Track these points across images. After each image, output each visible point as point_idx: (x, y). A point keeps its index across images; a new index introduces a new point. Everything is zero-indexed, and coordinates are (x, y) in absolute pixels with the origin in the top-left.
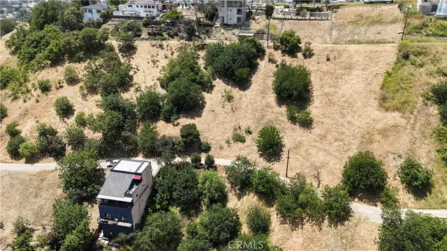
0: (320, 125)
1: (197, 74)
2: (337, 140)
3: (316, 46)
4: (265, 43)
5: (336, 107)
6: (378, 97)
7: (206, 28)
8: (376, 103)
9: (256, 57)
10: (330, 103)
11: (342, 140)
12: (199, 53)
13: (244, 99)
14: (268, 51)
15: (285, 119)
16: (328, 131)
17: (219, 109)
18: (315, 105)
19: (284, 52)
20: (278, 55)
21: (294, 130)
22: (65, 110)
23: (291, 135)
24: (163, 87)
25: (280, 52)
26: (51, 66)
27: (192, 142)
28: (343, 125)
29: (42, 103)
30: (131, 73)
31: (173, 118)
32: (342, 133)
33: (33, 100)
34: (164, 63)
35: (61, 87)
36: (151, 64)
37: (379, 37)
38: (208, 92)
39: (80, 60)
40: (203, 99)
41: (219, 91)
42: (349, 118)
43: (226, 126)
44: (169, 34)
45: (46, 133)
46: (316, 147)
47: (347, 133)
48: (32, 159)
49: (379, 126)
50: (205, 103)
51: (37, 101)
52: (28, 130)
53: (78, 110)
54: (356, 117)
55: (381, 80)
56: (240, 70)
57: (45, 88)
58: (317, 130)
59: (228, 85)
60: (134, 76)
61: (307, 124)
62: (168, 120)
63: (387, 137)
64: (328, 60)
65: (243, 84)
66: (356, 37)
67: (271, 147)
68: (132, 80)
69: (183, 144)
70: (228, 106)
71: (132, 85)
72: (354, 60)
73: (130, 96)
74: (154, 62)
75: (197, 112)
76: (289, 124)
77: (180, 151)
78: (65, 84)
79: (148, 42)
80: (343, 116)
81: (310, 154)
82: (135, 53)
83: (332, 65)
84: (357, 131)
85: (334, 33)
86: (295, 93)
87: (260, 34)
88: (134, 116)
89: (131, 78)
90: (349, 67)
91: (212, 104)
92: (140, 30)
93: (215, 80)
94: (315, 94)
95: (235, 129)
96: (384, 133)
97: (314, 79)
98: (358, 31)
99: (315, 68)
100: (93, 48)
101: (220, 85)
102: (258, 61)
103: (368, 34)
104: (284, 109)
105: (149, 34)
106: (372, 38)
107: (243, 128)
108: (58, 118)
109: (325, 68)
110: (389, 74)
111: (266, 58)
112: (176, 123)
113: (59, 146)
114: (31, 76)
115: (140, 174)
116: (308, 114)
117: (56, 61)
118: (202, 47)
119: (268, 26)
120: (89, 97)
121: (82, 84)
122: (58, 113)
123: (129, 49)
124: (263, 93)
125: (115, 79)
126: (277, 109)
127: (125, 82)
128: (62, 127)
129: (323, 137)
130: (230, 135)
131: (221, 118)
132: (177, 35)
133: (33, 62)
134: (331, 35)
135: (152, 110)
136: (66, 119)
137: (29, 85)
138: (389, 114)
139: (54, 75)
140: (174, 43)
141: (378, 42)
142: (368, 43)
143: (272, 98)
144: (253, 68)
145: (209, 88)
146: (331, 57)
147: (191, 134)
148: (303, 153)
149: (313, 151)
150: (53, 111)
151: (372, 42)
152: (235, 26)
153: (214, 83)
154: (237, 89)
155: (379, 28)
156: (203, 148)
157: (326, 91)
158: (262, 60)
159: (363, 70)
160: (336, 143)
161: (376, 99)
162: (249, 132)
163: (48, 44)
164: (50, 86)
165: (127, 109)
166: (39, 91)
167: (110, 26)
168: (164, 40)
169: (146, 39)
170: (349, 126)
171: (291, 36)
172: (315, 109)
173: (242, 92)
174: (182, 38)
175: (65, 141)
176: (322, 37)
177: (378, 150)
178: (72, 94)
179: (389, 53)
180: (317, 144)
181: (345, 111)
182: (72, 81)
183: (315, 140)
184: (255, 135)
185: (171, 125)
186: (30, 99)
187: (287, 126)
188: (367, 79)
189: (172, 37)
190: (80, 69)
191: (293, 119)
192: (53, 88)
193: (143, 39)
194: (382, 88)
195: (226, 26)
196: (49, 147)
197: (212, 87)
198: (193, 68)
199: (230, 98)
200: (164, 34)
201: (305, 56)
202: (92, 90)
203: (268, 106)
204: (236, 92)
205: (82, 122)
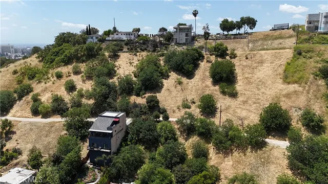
0: (243, 96)
1: (159, 68)
2: (255, 103)
3: (238, 52)
4: (204, 52)
5: (253, 85)
6: (281, 76)
7: (166, 46)
8: (281, 81)
9: (198, 59)
10: (249, 83)
11: (259, 103)
12: (160, 58)
13: (190, 84)
14: (206, 56)
15: (218, 93)
16: (248, 98)
17: (173, 89)
18: (239, 84)
19: (217, 56)
20: (213, 58)
21: (224, 99)
22: (71, 88)
23: (222, 102)
24: (135, 77)
25: (214, 56)
26: (64, 65)
27: (154, 106)
28: (258, 94)
29: (57, 84)
30: (116, 69)
31: (141, 93)
32: (258, 99)
33: (51, 82)
34: (136, 63)
35: (70, 76)
36: (129, 64)
37: (280, 46)
38: (166, 79)
39: (83, 62)
40: (162, 83)
41: (173, 79)
42: (263, 90)
43: (178, 99)
44: (141, 49)
45: (57, 100)
46: (241, 108)
47: (262, 98)
48: (46, 115)
49: (284, 93)
50: (164, 85)
51: (53, 83)
52: (46, 98)
53: (78, 87)
54: (268, 89)
55: (284, 67)
56: (188, 66)
57: (59, 76)
58: (241, 99)
59: (179, 75)
60: (117, 71)
61: (234, 95)
62: (138, 95)
63: (290, 98)
64: (247, 58)
65: (190, 75)
66: (265, 47)
67: (209, 108)
68: (115, 73)
69: (148, 107)
70: (179, 87)
71: (115, 76)
72: (265, 58)
73: (115, 80)
74: (131, 63)
75: (158, 90)
76: (221, 96)
77: (145, 112)
78: (72, 75)
79: (128, 53)
80: (259, 89)
81: (236, 112)
82: (119, 58)
83: (250, 62)
84: (268, 97)
85: (250, 45)
86: (225, 75)
87: (201, 47)
88: (116, 91)
89: (115, 72)
90: (261, 62)
91: (168, 86)
92: (123, 47)
93: (170, 72)
94: (238, 78)
95: (184, 101)
96: (288, 96)
97: (238, 71)
98: (266, 43)
99: (238, 64)
100: (91, 54)
101: (173, 76)
102: (200, 62)
103: (273, 45)
104: (217, 87)
105: (128, 49)
106: (276, 46)
107: (189, 101)
108: (66, 92)
109: (245, 64)
110: (288, 64)
111: (205, 60)
112: (143, 96)
113: (65, 107)
114: (51, 71)
115: (119, 118)
116: (234, 89)
117: (67, 62)
118: (163, 55)
119: (206, 44)
120: (87, 82)
121: (83, 74)
122: (66, 89)
123: (115, 56)
124: (203, 80)
125: (105, 70)
126: (213, 88)
127: (111, 73)
128: (67, 98)
129: (245, 102)
130: (180, 103)
131: (174, 94)
132: (146, 50)
133: (54, 63)
134: (248, 46)
135: (128, 88)
136: (71, 94)
137: (50, 76)
138: (290, 85)
139: (64, 70)
140: (144, 54)
141: (280, 49)
142: (273, 49)
143: (209, 82)
144: (196, 66)
146: (249, 57)
147: (153, 101)
148: (232, 112)
149: (239, 111)
150: (63, 88)
151: (277, 49)
152: (184, 44)
153: (170, 74)
154: (185, 78)
155: (281, 41)
156: (161, 111)
157: (246, 76)
158: (202, 62)
159: (271, 63)
160: (255, 105)
161: (281, 78)
162: (194, 103)
163: (64, 52)
164: (63, 75)
165: (112, 86)
166: (55, 78)
167: (104, 46)
168: (138, 52)
169: (126, 52)
170: (263, 95)
171: (221, 45)
172: (239, 86)
173: (188, 80)
174: (149, 51)
175: (69, 105)
176: (242, 48)
177: (284, 105)
178: (77, 80)
179: (289, 54)
180: (241, 106)
181: (260, 87)
182: (77, 73)
183: (240, 104)
184: (198, 103)
185: (140, 98)
186: (49, 82)
187: (220, 97)
188: (274, 68)
189: (143, 51)
190: (83, 67)
191: (224, 93)
192: (65, 76)
193: (124, 52)
194: (285, 72)
195: (178, 44)
196: (58, 108)
197: (168, 76)
198: (156, 64)
199: (180, 83)
200: (138, 49)
201: (231, 58)
202: (89, 78)
203: (207, 86)
204: (184, 80)
205: (81, 96)
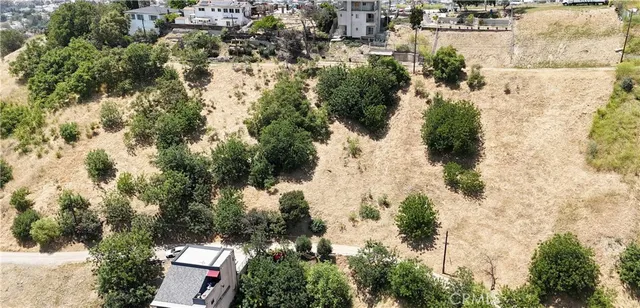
0: (495, 194)
1: (305, 114)
2: (521, 216)
3: (489, 72)
4: (410, 67)
5: (519, 165)
6: (584, 149)
7: (320, 43)
8: (581, 160)
9: (395, 88)
10: (511, 160)
11: (529, 216)
12: (308, 81)
13: (377, 152)
14: (414, 79)
15: (441, 183)
16: (507, 202)
17: (338, 168)
18: (487, 162)
19: (439, 80)
20: (430, 86)
21: (454, 200)
22: (103, 170)
23: (449, 209)
24: (252, 134)
25: (433, 80)
26: (80, 102)
27: (297, 220)
28: (530, 193)
29: (67, 159)
30: (203, 113)
31: (267, 182)
32: (529, 206)
33: (53, 154)
34: (254, 97)
35: (96, 134)
36: (235, 98)
37: (586, 57)
38: (322, 142)
39: (124, 93)
40: (314, 152)
41: (339, 141)
42: (539, 182)
43: (351, 194)
44: (261, 53)
45: (73, 205)
46: (489, 227)
47: (537, 205)
48: (50, 245)
49: (587, 195)
50: (318, 158)
51: (59, 157)
52: (46, 203)
53: (121, 169)
54: (551, 180)
55: (589, 123)
56: (372, 108)
57: (71, 137)
58: (490, 200)
59: (353, 131)
60: (209, 118)
61: (475, 191)
62: (260, 186)
63: (598, 211)
64: (508, 92)
65: (376, 129)
66: (551, 57)
67: (420, 227)
68: (204, 124)
69: (283, 222)
70: (353, 163)
71: (204, 132)
72: (548, 93)
73: (201, 149)
74: (239, 96)
75: (305, 173)
76: (447, 192)
77: (279, 233)
78: (101, 130)
79: (230, 65)
80: (531, 179)
81: (480, 237)
82: (209, 81)
83: (514, 101)
84: (551, 202)
85: (517, 51)
86: (457, 144)
87: (402, 52)
88: (207, 179)
89: (203, 120)
90: (540, 104)
91: (328, 161)
92: (217, 47)
93: (332, 123)
94: (486, 144)
95: (364, 200)
96: (594, 205)
97: (485, 121)
98: (552, 48)
99: (487, 105)
100: (144, 74)
101: (339, 130)
102: (400, 93)
103: (568, 54)
104: (439, 168)
105: (231, 53)
106: (575, 58)
107: (376, 198)
108: (90, 181)
109: (502, 105)
110: (602, 115)
111: (412, 89)
112: (272, 189)
113: (93, 225)
114: (49, 118)
115: (217, 269)
116: (477, 175)
117: (88, 93)
118: (313, 73)
119: (414, 41)
120: (139, 150)
121: (127, 130)
122: (91, 175)
123: (200, 76)
124: (407, 143)
125: (179, 122)
126: (428, 168)
127: (194, 127)
128: (98, 197)
129: (499, 212)
130: (355, 208)
131: (342, 182)
132: (274, 54)
133: (53, 96)
134: (511, 53)
135: (236, 170)
136: (103, 185)
137: (47, 132)
138: (601, 175)
139: (84, 115)
140: (270, 66)
141: (585, 65)
142: (568, 66)
143: (420, 151)
144: (392, 104)
145: (324, 136)
146: (513, 88)
147: (296, 207)
148: (469, 237)
149: (484, 234)
150: (83, 171)
151: (576, 65)
152: (364, 41)
153: (331, 128)
154: (367, 137)
155: (586, 43)
156: (315, 229)
157: (505, 140)
158: (405, 92)
159: (561, 107)
160: (520, 221)
161: (581, 153)
162: (387, 205)
163: (75, 67)
164: (79, 133)
165: (197, 168)
166: (61, 141)
167: (170, 40)
168: (254, 61)
169: (226, 61)
170: (541, 194)
171: (450, 55)
172: (487, 168)
173: (374, 142)
174: (282, 59)
175: (102, 217)
176: (498, 57)
177: (585, 232)
178: (112, 145)
179: (603, 82)
180: (490, 223)
181: (533, 172)
182: (113, 125)
183: (488, 217)
184: (395, 208)
185: (265, 193)
186: (47, 152)
187: (444, 195)
188: (567, 122)
189: (267, 57)
190: (125, 106)
191: (453, 184)
192: (83, 136)
193: (222, 60)
194: (590, 136)
195: (349, 40)
196: (78, 227)
197: (328, 134)
198: (299, 105)
199: (355, 152)
200: (254, 52)
201: (472, 87)
202: (144, 139)
203: (415, 163)
204: (365, 142)
205: (128, 189)
